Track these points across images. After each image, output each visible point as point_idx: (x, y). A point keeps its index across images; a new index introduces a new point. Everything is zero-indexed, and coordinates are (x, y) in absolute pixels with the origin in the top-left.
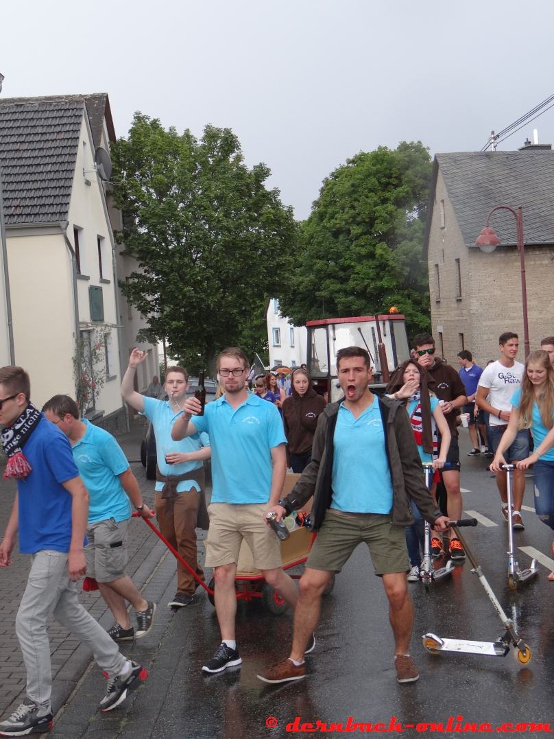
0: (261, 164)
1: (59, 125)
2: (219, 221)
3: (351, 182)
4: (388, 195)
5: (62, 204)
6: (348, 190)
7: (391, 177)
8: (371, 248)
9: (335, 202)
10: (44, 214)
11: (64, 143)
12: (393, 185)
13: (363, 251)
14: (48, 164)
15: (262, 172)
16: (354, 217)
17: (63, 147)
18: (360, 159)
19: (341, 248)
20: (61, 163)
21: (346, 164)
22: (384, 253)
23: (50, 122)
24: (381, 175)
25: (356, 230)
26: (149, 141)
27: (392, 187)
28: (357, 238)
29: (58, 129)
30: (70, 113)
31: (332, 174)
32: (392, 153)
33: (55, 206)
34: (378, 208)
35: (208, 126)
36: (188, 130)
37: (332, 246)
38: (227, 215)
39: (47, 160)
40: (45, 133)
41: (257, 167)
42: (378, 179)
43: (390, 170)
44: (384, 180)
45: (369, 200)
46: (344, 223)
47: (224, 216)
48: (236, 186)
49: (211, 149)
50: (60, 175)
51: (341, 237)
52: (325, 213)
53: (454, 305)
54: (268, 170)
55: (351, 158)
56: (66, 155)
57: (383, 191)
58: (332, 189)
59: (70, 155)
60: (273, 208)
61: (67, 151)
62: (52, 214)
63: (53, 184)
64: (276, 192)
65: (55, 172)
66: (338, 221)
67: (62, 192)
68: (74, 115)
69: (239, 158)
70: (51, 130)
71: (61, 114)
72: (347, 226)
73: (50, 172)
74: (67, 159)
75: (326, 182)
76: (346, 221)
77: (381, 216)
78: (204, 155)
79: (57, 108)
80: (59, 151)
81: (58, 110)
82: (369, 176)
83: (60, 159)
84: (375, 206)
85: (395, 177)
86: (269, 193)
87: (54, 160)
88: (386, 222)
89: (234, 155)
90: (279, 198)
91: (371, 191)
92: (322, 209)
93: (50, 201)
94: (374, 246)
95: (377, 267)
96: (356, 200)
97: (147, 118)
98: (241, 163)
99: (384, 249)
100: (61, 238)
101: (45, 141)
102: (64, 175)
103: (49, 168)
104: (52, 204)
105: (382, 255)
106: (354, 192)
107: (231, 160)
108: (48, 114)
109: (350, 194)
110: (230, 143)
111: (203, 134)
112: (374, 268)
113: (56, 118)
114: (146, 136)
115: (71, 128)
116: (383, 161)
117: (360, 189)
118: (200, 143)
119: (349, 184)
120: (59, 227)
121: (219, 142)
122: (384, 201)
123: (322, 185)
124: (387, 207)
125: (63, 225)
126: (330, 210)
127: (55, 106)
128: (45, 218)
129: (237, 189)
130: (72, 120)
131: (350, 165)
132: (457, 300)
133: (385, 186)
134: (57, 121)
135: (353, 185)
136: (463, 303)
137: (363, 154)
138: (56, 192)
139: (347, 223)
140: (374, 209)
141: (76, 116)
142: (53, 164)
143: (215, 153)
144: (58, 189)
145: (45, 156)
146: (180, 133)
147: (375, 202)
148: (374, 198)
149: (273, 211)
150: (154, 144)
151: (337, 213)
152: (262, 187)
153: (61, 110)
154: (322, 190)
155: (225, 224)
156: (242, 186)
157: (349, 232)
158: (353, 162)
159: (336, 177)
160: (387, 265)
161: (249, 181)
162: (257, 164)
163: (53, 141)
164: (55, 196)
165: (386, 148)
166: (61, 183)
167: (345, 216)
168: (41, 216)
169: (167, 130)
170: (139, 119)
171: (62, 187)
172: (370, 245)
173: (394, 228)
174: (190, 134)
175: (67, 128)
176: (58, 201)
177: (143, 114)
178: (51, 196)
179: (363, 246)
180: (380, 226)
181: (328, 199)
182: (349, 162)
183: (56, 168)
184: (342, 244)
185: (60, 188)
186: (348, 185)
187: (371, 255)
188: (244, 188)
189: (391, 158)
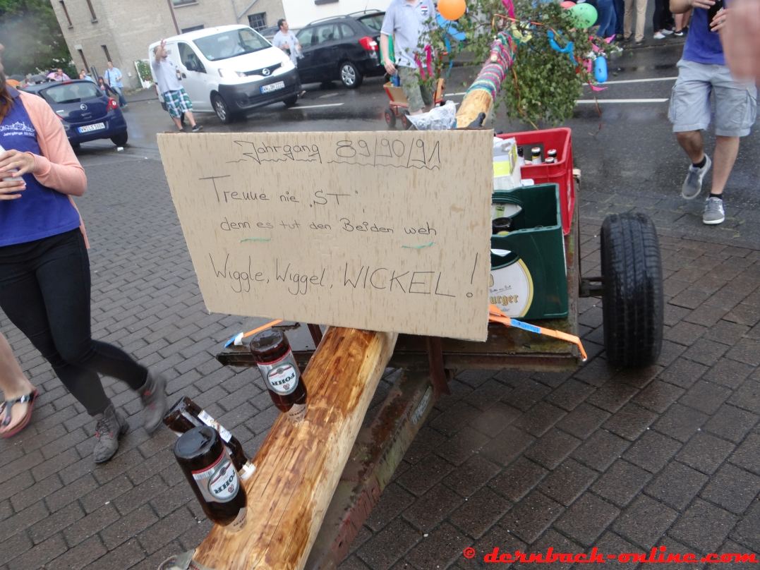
53: (90, 26)
132: (93, 23)
136: (100, 23)
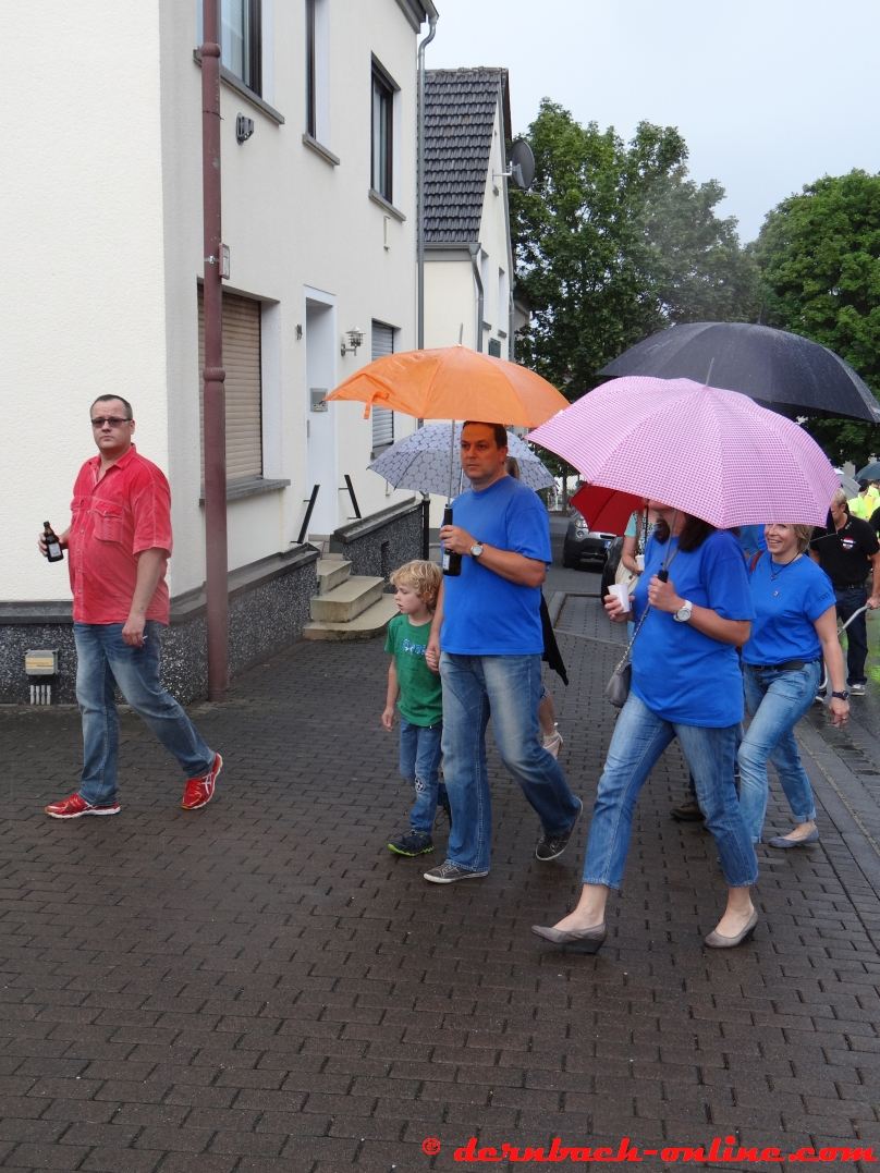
0: (712, 182)
1: (464, 104)
2: (655, 260)
3: (811, 217)
4: (861, 238)
5: (471, 218)
6: (805, 229)
7: (867, 214)
8: (830, 314)
9: (783, 246)
10: (446, 231)
11: (473, 131)
12: (870, 225)
13: (819, 317)
14: (450, 160)
15: (713, 193)
16: (810, 268)
17: (472, 137)
18: (823, 187)
19: (788, 311)
20: (468, 160)
21: (801, 192)
22: (850, 321)
23: (451, 100)
24: (853, 210)
25: (811, 286)
26: (561, 141)
27: (868, 228)
28: (813, 296)
29: (464, 110)
30: (480, 88)
31: (780, 206)
32: (871, 179)
33: (461, 220)
34: (848, 256)
35: (644, 123)
36: (612, 128)
37: (775, 306)
38: (665, 250)
39: (449, 154)
40: (445, 116)
41: (707, 185)
42: (851, 215)
43: (869, 203)
44: (857, 217)
45: (835, 245)
46: (795, 275)
47: (662, 252)
48: (679, 211)
49: (645, 156)
50: (468, 176)
51: (788, 295)
52: (768, 260)
54: (722, 190)
55: (810, 184)
56: (475, 148)
57: (855, 233)
58: (779, 226)
59: (481, 148)
60: (727, 246)
61: (476, 142)
62: (458, 231)
63: (459, 189)
64: (731, 223)
65: (461, 171)
66: (786, 272)
67: (471, 200)
68: (486, 91)
69: (681, 172)
70: (455, 111)
71: (468, 89)
72: (799, 281)
73: (453, 171)
74: (477, 153)
75: (771, 217)
76: (798, 272)
77: (849, 268)
78: (634, 165)
79: (461, 80)
80: (465, 143)
81: (463, 84)
82: (835, 210)
83: (468, 154)
84: (842, 254)
85: (874, 214)
86: (724, 223)
87: (458, 154)
88: (857, 278)
89: (676, 165)
90: (735, 231)
91: (837, 231)
92: (763, 254)
93: (454, 212)
94: (836, 310)
95: (836, 340)
96: (815, 244)
97: (558, 107)
98: (684, 180)
99: (851, 316)
100: (469, 266)
101: (446, 127)
102: (473, 177)
103: (452, 165)
104: (457, 218)
105: (847, 324)
106: (813, 232)
107: (671, 174)
108: (448, 89)
109: (806, 235)
110: (672, 148)
111: (635, 134)
112: (831, 342)
113: (460, 94)
114: (557, 132)
115: (482, 111)
116: (858, 190)
117: (822, 229)
118: (628, 148)
119: (807, 221)
120: (467, 250)
121: (656, 146)
122: (855, 247)
123: (764, 221)
124: (860, 256)
125: (473, 247)
126: (776, 256)
127: (458, 77)
128: (447, 236)
129: (680, 214)
130: (482, 99)
131: (808, 194)
133: (858, 227)
134: (462, 100)
135: (812, 223)
137: (829, 179)
138: (463, 200)
139: (799, 276)
140: (841, 258)
141: (489, 93)
142: (457, 160)
143: (650, 163)
144: (465, 196)
145: (446, 149)
146: (602, 132)
147: (842, 247)
148: (840, 242)
149: (727, 250)
150: (568, 144)
151: (785, 260)
152: (711, 213)
153: (467, 83)
154: (764, 229)
155: (663, 264)
156: (687, 211)
157: (800, 288)
158: (813, 189)
159: (785, 210)
160: (853, 338)
161: (697, 205)
162: (708, 181)
163: (456, 127)
164: (461, 206)
165: (863, 171)
166: (470, 188)
167: (798, 266)
168: (442, 233)
169: (584, 127)
170: (547, 107)
171: (472, 193)
172: (830, 308)
173: (866, 287)
174: (614, 133)
175: (477, 109)
176: (465, 213)
177: (554, 101)
178: (455, 206)
179: (819, 310)
180: (848, 282)
181: (773, 240)
182: (807, 189)
183: (462, 165)
184: (788, 304)
185: (468, 194)
186: (805, 221)
187: (830, 323)
188: (689, 214)
189: (871, 186)
